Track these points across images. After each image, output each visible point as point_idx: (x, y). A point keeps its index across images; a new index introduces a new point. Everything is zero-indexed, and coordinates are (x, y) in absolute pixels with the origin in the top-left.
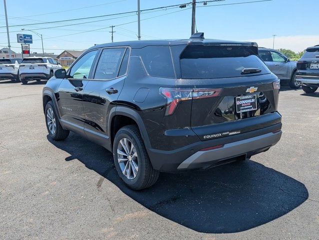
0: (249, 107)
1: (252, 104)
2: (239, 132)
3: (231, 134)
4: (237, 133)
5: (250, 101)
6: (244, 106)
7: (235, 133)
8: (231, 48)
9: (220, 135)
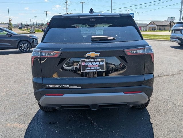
0: (97, 68)
1: (99, 66)
2: (80, 87)
3: (71, 87)
4: (78, 87)
5: (98, 63)
6: (90, 67)
7: (76, 87)
8: (95, 20)
9: (61, 86)
